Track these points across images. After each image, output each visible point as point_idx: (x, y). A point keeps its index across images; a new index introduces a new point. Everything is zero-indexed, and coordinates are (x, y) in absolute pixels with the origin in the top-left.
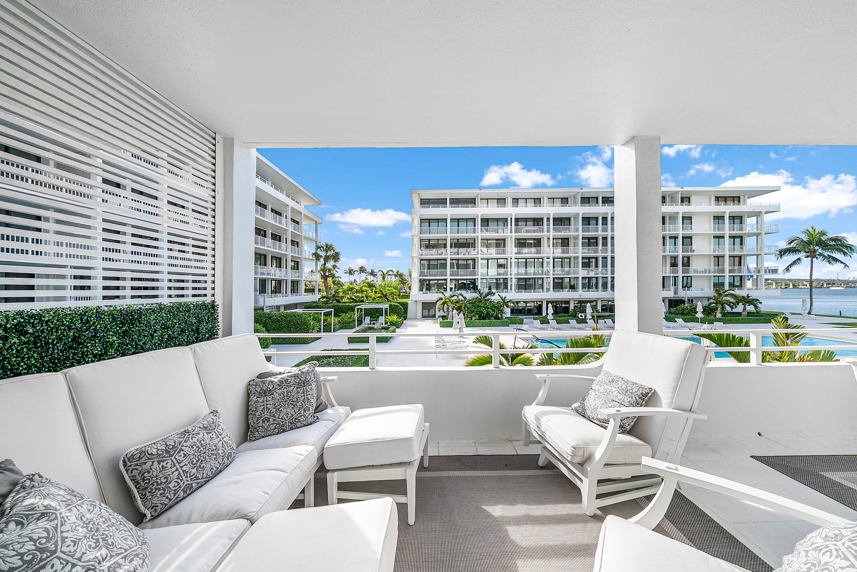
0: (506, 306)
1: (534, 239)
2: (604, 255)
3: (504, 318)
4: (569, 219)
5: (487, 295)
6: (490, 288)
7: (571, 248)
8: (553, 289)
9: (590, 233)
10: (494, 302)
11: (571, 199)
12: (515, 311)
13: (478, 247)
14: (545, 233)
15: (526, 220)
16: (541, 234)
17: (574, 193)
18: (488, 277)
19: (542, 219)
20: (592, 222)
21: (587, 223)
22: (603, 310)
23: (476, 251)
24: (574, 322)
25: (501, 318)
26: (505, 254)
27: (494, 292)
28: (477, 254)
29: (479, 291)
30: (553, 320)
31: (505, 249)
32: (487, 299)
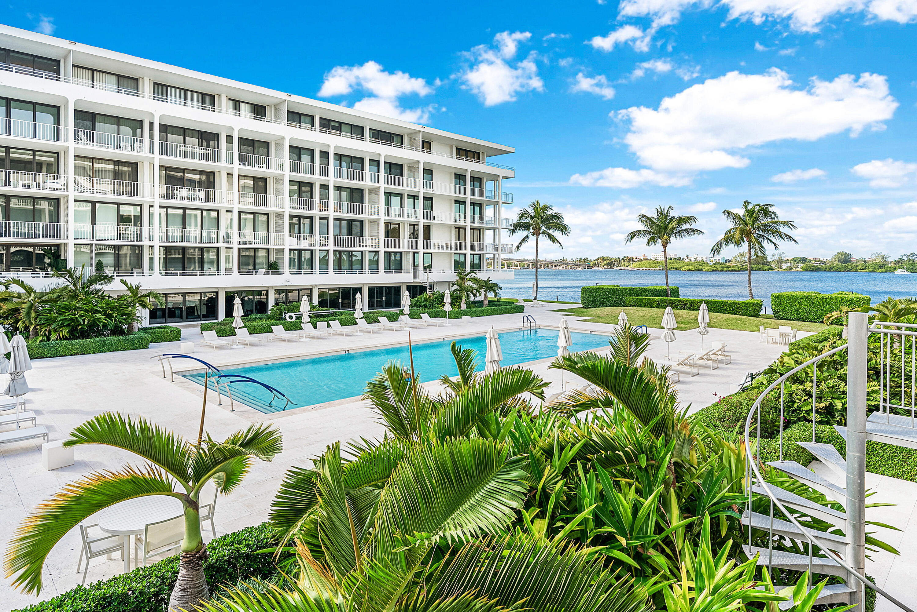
0: (140, 304)
1: (201, 173)
2: (324, 214)
3: (136, 330)
4: (267, 145)
5: (92, 281)
6: (99, 266)
7: (271, 196)
8: (239, 269)
9: (302, 175)
10: (109, 297)
11: (270, 109)
12: (159, 313)
13: (66, 173)
14: (223, 163)
15: (184, 132)
16: (216, 164)
17: (276, 101)
18: (94, 242)
19: (216, 137)
20: (306, 157)
21: (295, 157)
22: (322, 304)
23: (62, 180)
24: (278, 329)
25: (128, 332)
26: (137, 195)
27: (110, 275)
28: (64, 189)
29: (69, 272)
30: (242, 327)
31: (137, 184)
32: (91, 290)
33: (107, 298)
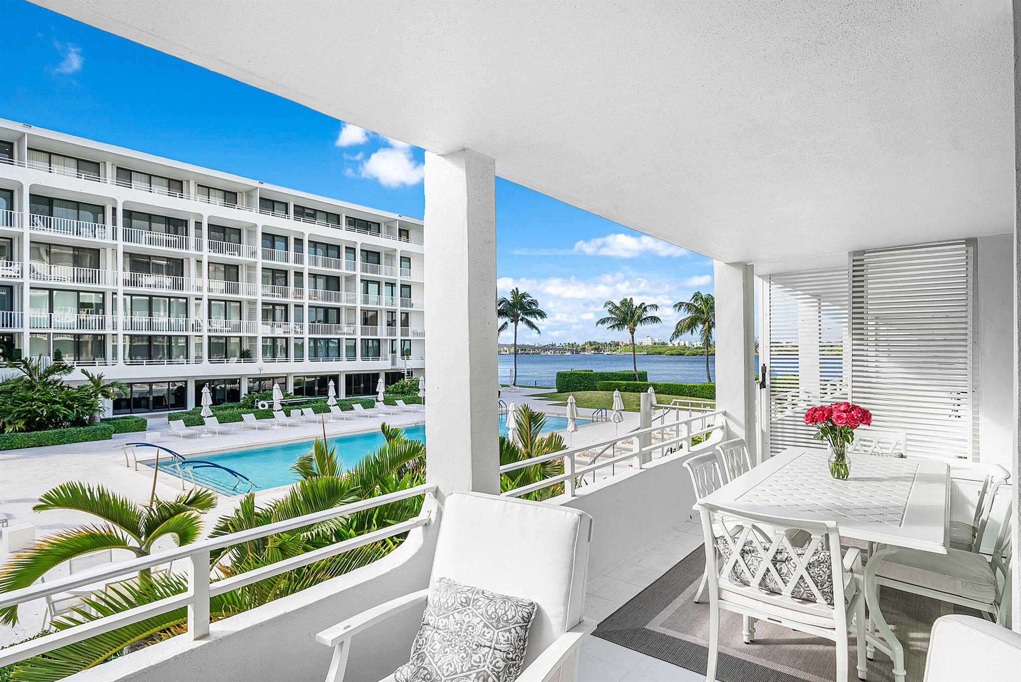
0: (103, 395)
1: (168, 259)
2: (298, 301)
3: (99, 421)
4: (239, 231)
5: (50, 371)
6: (58, 356)
7: (243, 284)
8: (210, 357)
9: (275, 262)
10: (69, 388)
11: (242, 196)
12: (123, 404)
13: (20, 259)
14: (192, 251)
15: (150, 218)
16: (184, 251)
17: (248, 188)
18: (52, 331)
19: (185, 223)
20: (279, 244)
21: (269, 243)
22: (297, 392)
23: (16, 267)
24: (249, 418)
25: (89, 422)
26: (99, 283)
27: (69, 365)
28: (18, 277)
29: (24, 362)
30: (211, 416)
31: (99, 271)
32: (48, 381)
33: (66, 388)
